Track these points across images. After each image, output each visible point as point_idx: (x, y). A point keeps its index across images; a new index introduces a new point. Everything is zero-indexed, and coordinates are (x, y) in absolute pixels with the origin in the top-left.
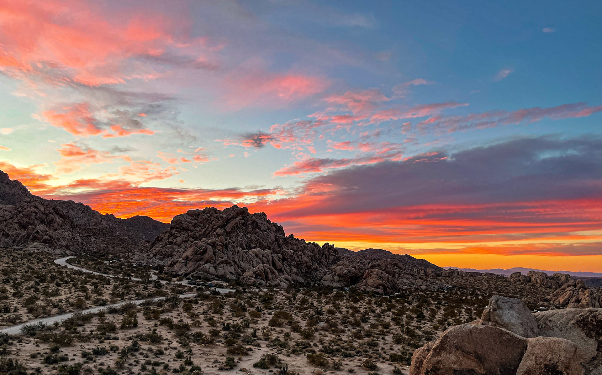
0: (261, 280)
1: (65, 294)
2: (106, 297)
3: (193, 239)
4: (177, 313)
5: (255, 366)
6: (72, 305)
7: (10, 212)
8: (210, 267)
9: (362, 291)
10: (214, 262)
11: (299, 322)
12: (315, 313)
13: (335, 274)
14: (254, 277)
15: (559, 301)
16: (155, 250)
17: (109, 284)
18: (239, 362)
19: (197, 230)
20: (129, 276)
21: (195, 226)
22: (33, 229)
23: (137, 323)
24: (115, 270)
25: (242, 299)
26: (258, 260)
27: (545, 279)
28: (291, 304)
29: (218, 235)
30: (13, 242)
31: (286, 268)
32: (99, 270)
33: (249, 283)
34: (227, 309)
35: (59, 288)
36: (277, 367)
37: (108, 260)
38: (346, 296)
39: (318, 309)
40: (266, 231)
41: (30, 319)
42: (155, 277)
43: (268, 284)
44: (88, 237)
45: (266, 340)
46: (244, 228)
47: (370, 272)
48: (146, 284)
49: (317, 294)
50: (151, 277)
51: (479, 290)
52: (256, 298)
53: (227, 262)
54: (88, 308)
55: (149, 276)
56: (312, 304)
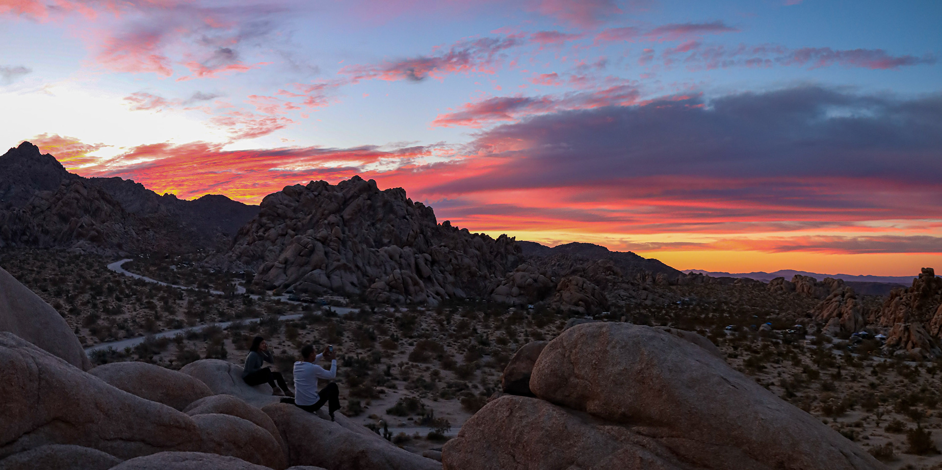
0: (398, 295)
1: (129, 312)
2: (180, 317)
3: (293, 232)
4: (278, 341)
5: (389, 412)
6: (141, 326)
7: (47, 200)
8: (319, 275)
9: (553, 309)
10: (327, 267)
11: (453, 356)
12: (479, 342)
13: (513, 285)
14: (388, 289)
15: (823, 316)
16: (238, 249)
17: (181, 299)
18: (367, 408)
19: (299, 218)
20: (207, 288)
21: (295, 210)
22: (77, 223)
23: (226, 353)
24: (187, 279)
25: (369, 323)
26: (393, 263)
27: (813, 286)
28: (443, 329)
29: (331, 225)
30: (54, 241)
31: (437, 276)
32: (166, 280)
33: (380, 300)
34: (348, 337)
35: (121, 304)
36: (418, 414)
37: (174, 264)
38: (527, 318)
39: (482, 337)
40: (404, 217)
41: (96, 342)
42: (242, 290)
43: (408, 301)
44: (145, 231)
45: (405, 380)
46: (371, 213)
47: (567, 281)
48: (231, 300)
49: (483, 315)
50: (237, 290)
51: (726, 303)
52: (391, 321)
53: (345, 267)
54: (160, 332)
55: (233, 287)
56: (475, 330)
